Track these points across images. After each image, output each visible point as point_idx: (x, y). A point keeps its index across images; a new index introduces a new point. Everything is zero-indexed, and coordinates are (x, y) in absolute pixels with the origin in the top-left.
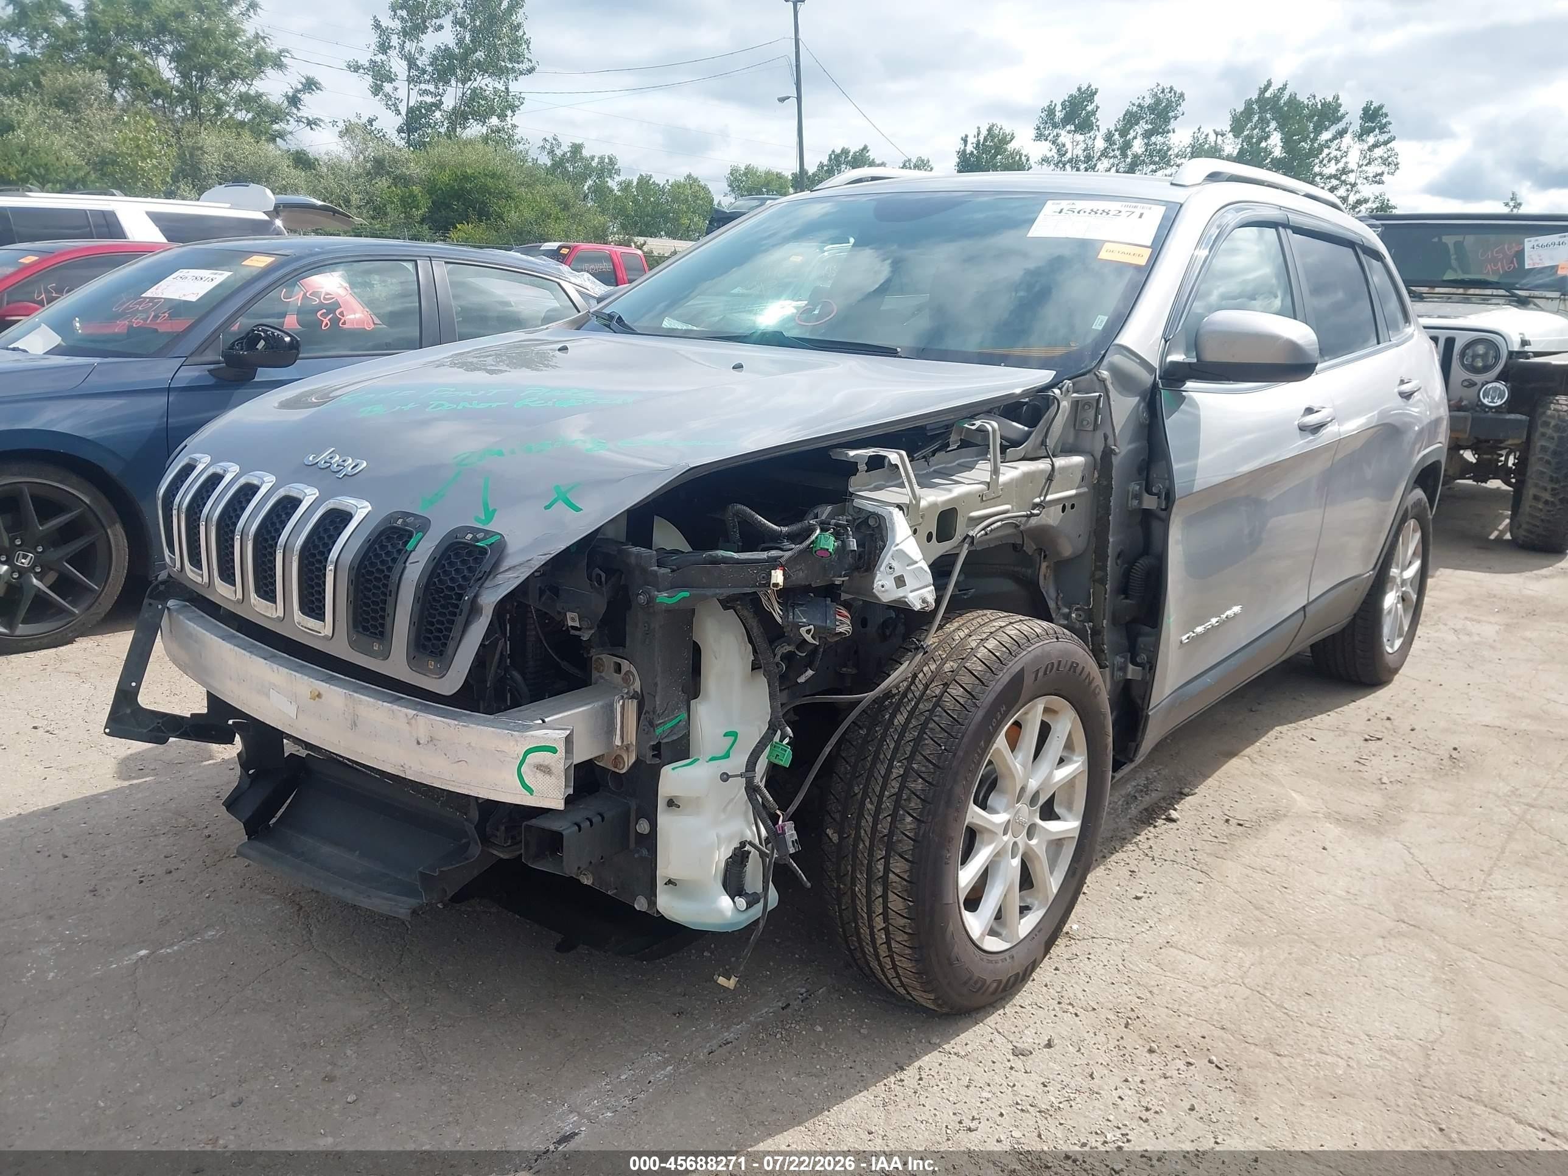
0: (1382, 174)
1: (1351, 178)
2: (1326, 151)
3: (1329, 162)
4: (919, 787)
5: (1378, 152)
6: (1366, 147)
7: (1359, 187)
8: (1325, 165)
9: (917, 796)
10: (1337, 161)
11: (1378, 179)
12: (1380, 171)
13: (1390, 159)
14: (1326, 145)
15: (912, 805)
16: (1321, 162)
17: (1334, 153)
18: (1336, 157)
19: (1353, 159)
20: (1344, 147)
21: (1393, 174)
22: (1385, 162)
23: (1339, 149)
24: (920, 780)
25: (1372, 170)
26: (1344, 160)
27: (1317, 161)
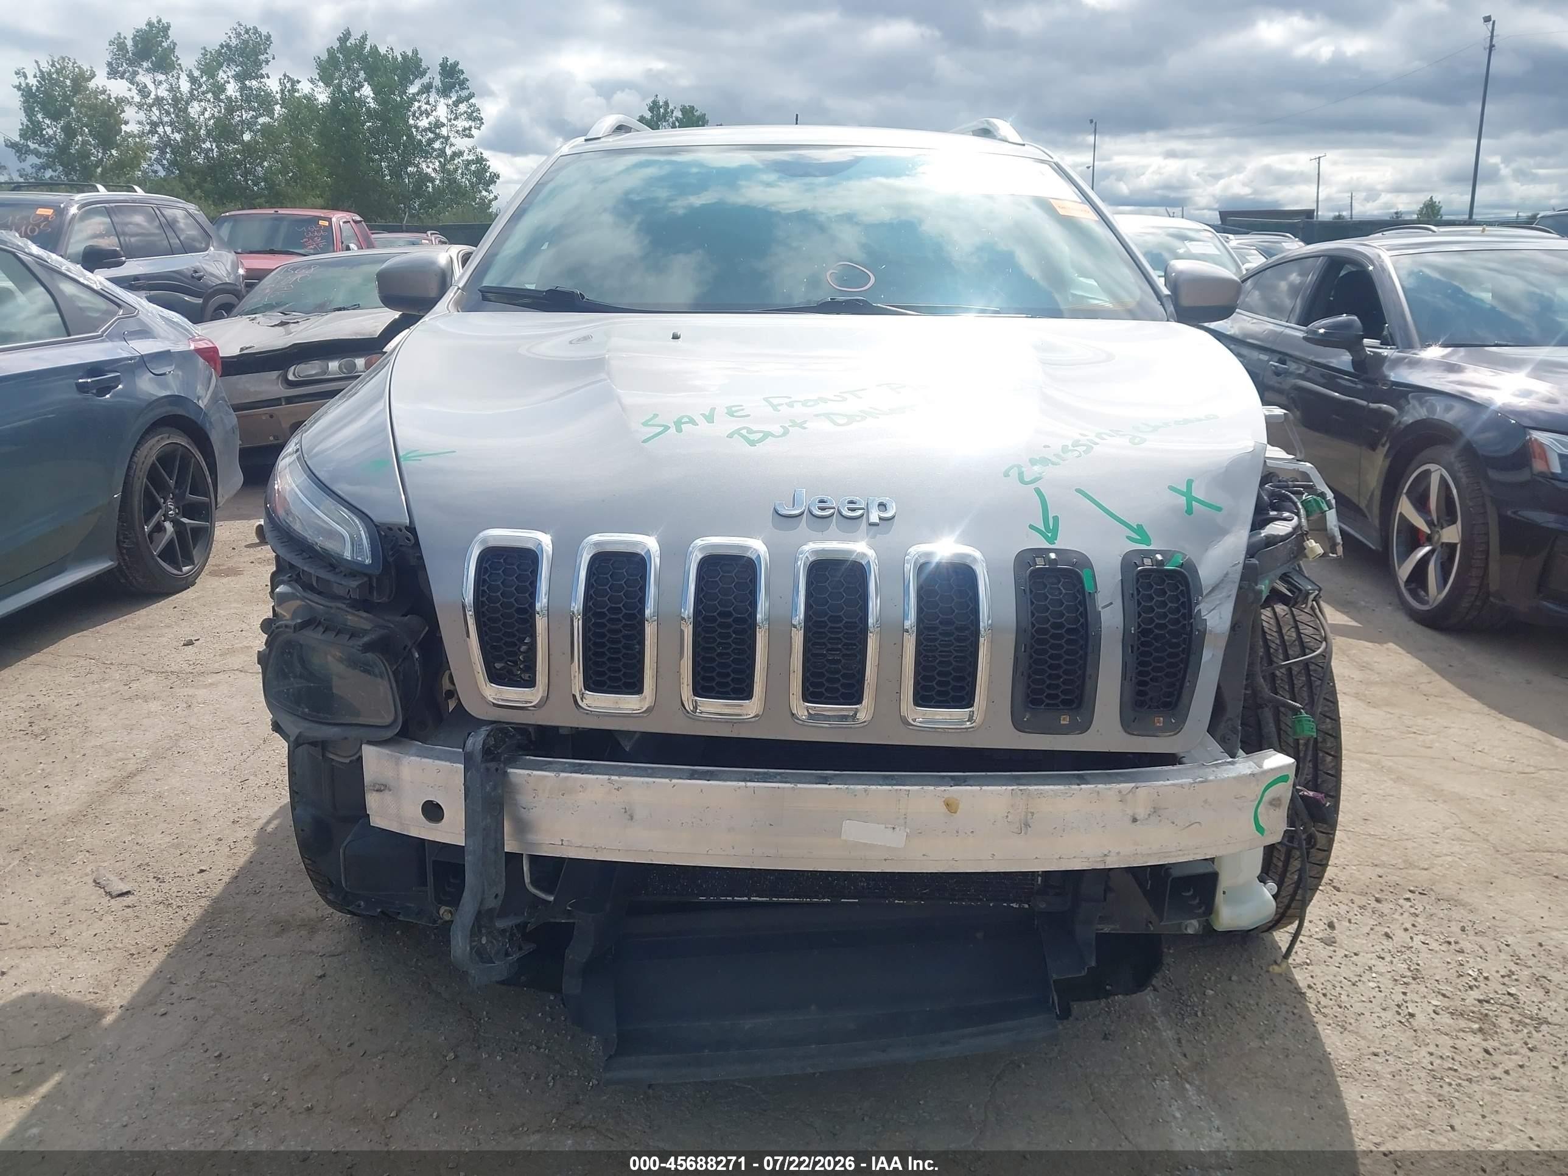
0: (470, 128)
1: (444, 131)
2: (416, 104)
3: (421, 115)
4: (1329, 726)
5: (463, 107)
6: (450, 102)
7: (452, 140)
8: (418, 118)
9: (1331, 735)
10: (428, 115)
11: (466, 133)
12: (467, 126)
13: (474, 115)
14: (414, 98)
15: (1329, 745)
16: (414, 115)
17: (424, 107)
18: (426, 110)
19: (442, 112)
20: (432, 100)
21: (479, 128)
22: (470, 117)
23: (428, 103)
24: (1328, 720)
25: (462, 124)
26: (434, 113)
27: (410, 113)
